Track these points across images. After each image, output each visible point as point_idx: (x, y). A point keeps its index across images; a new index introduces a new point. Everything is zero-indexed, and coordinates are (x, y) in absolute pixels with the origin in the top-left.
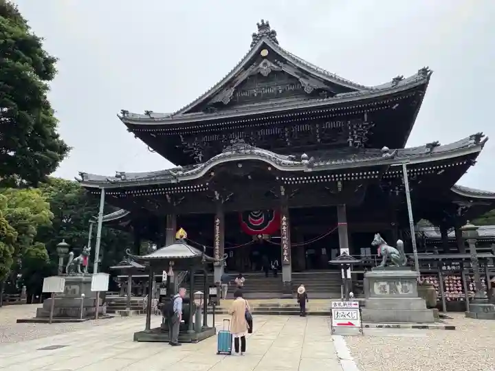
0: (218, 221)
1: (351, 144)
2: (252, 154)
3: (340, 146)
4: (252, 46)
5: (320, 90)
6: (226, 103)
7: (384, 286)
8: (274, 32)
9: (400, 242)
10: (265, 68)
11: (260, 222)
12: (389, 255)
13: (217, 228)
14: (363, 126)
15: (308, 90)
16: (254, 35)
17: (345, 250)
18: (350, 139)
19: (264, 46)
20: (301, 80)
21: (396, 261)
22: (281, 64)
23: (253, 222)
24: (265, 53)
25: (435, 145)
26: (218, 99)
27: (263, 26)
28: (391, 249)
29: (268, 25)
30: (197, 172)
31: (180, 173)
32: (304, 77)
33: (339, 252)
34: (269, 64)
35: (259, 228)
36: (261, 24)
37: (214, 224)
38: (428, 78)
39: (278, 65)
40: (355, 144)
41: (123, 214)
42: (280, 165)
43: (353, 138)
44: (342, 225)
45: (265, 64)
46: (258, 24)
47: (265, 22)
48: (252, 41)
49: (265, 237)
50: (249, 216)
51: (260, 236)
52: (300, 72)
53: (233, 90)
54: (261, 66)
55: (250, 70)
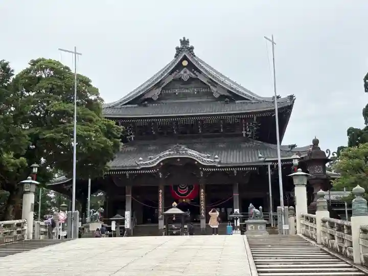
0: (161, 191)
1: (244, 135)
2: (187, 154)
3: (237, 136)
4: (175, 57)
5: (227, 97)
6: (155, 99)
7: (252, 227)
8: (192, 48)
9: (261, 207)
10: (185, 74)
11: (185, 191)
12: (255, 213)
13: (160, 195)
14: (253, 124)
15: (217, 96)
16: (177, 49)
17: (237, 210)
18: (244, 132)
19: (185, 58)
20: (211, 87)
21: (258, 215)
22: (197, 74)
23: (180, 191)
24: (185, 63)
25: (294, 146)
26: (146, 96)
27: (184, 42)
28: (257, 210)
29: (188, 42)
30: (153, 163)
31: (142, 162)
32: (214, 86)
33: (233, 211)
34: (188, 72)
35: (185, 195)
36: (182, 39)
37: (158, 193)
38: (293, 102)
39: (195, 74)
40: (247, 135)
41: (63, 180)
42: (203, 162)
43: (246, 130)
44: (236, 195)
45: (185, 72)
46: (180, 40)
47: (186, 39)
48: (175, 53)
49: (188, 201)
50: (179, 188)
51: (184, 200)
52: (210, 81)
53: (160, 89)
54: (182, 72)
55: (173, 75)
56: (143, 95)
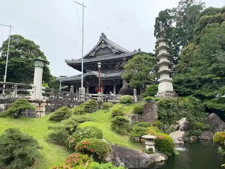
0: (87, 89)
4: (99, 40)
5: (118, 53)
6: (93, 56)
8: (105, 36)
10: (103, 46)
11: (98, 89)
15: (114, 53)
16: (100, 37)
19: (103, 40)
22: (107, 45)
23: (96, 89)
24: (103, 42)
26: (90, 55)
27: (103, 34)
31: (78, 78)
32: (113, 49)
34: (104, 45)
46: (101, 34)
50: (96, 87)
52: (112, 47)
53: (95, 52)
54: (102, 45)
55: (99, 46)
56: (89, 55)
